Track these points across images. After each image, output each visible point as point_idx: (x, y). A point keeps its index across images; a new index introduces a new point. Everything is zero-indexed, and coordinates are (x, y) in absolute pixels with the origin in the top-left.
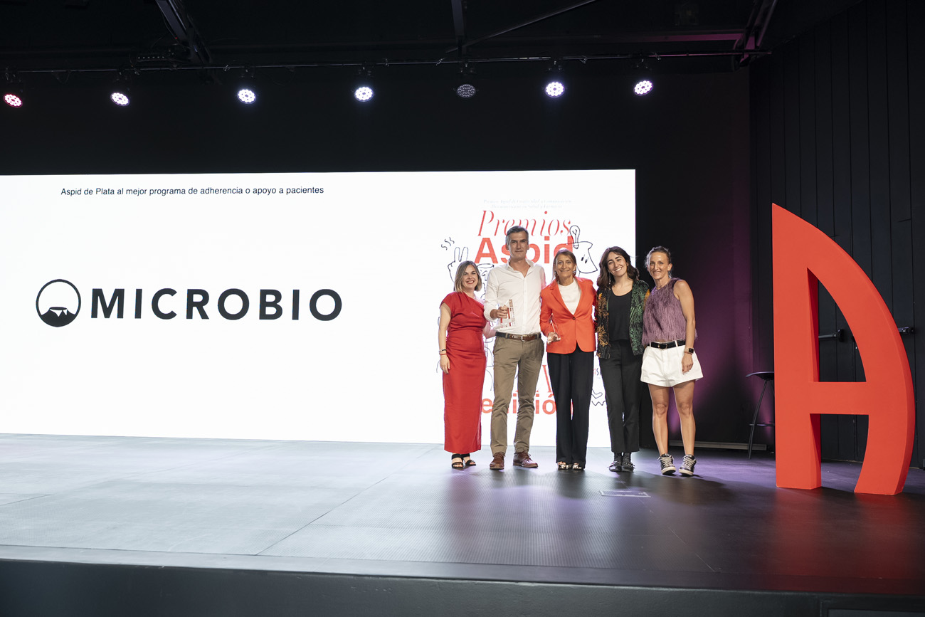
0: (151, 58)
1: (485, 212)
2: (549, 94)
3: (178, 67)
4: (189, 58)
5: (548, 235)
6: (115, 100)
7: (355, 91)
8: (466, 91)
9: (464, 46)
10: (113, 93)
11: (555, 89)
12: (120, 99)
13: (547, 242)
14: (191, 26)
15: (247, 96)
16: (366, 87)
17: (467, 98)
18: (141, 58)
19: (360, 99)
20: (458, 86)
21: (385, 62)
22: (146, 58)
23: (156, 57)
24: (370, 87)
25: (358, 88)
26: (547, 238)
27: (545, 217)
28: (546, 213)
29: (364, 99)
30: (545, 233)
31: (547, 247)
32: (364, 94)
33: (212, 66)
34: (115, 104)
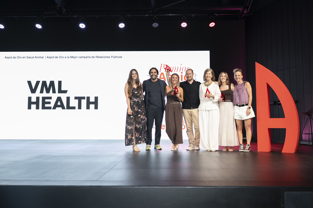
0: (49, 13)
1: (162, 64)
2: (182, 26)
3: (58, 16)
4: (63, 13)
5: (182, 72)
6: (37, 27)
7: (119, 25)
8: (155, 25)
9: (154, 10)
10: (36, 24)
11: (184, 25)
12: (39, 26)
13: (182, 74)
14: (63, 2)
15: (82, 26)
16: (122, 23)
17: (156, 27)
18: (46, 13)
19: (121, 27)
20: (153, 24)
21: (128, 15)
22: (48, 13)
23: (51, 12)
24: (124, 23)
25: (120, 24)
26: (182, 73)
27: (181, 66)
28: (181, 65)
29: (122, 27)
30: (181, 71)
31: (182, 76)
32: (122, 26)
33: (70, 15)
34: (37, 28)
